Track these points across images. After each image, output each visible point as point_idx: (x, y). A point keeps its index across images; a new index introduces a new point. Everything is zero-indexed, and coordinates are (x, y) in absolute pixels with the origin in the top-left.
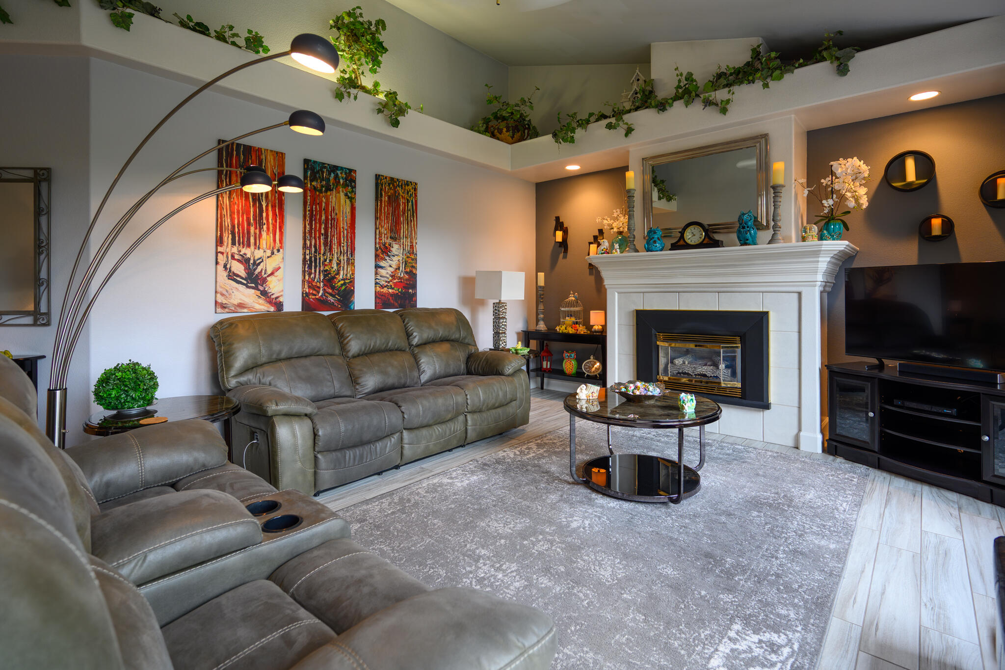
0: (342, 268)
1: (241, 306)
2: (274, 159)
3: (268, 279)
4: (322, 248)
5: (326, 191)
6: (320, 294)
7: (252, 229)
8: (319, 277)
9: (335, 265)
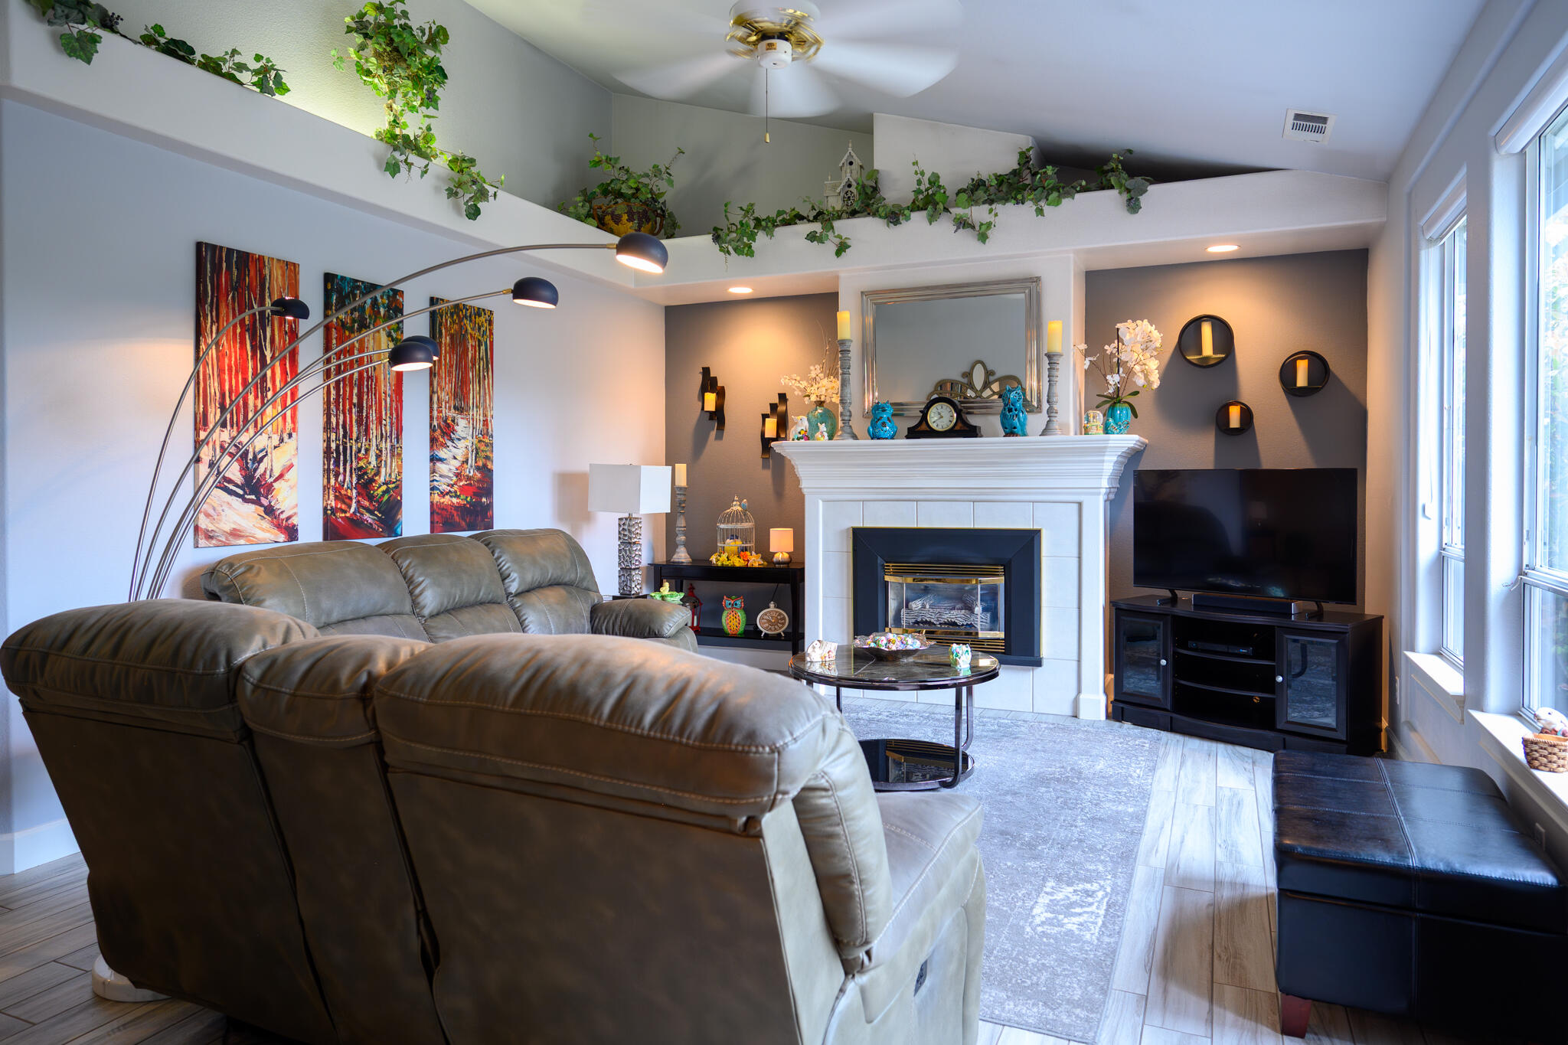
0: (383, 462)
1: (235, 533)
2: (283, 276)
3: (275, 485)
4: (355, 429)
5: (359, 330)
6: (352, 510)
7: (251, 398)
8: (350, 480)
9: (374, 458)
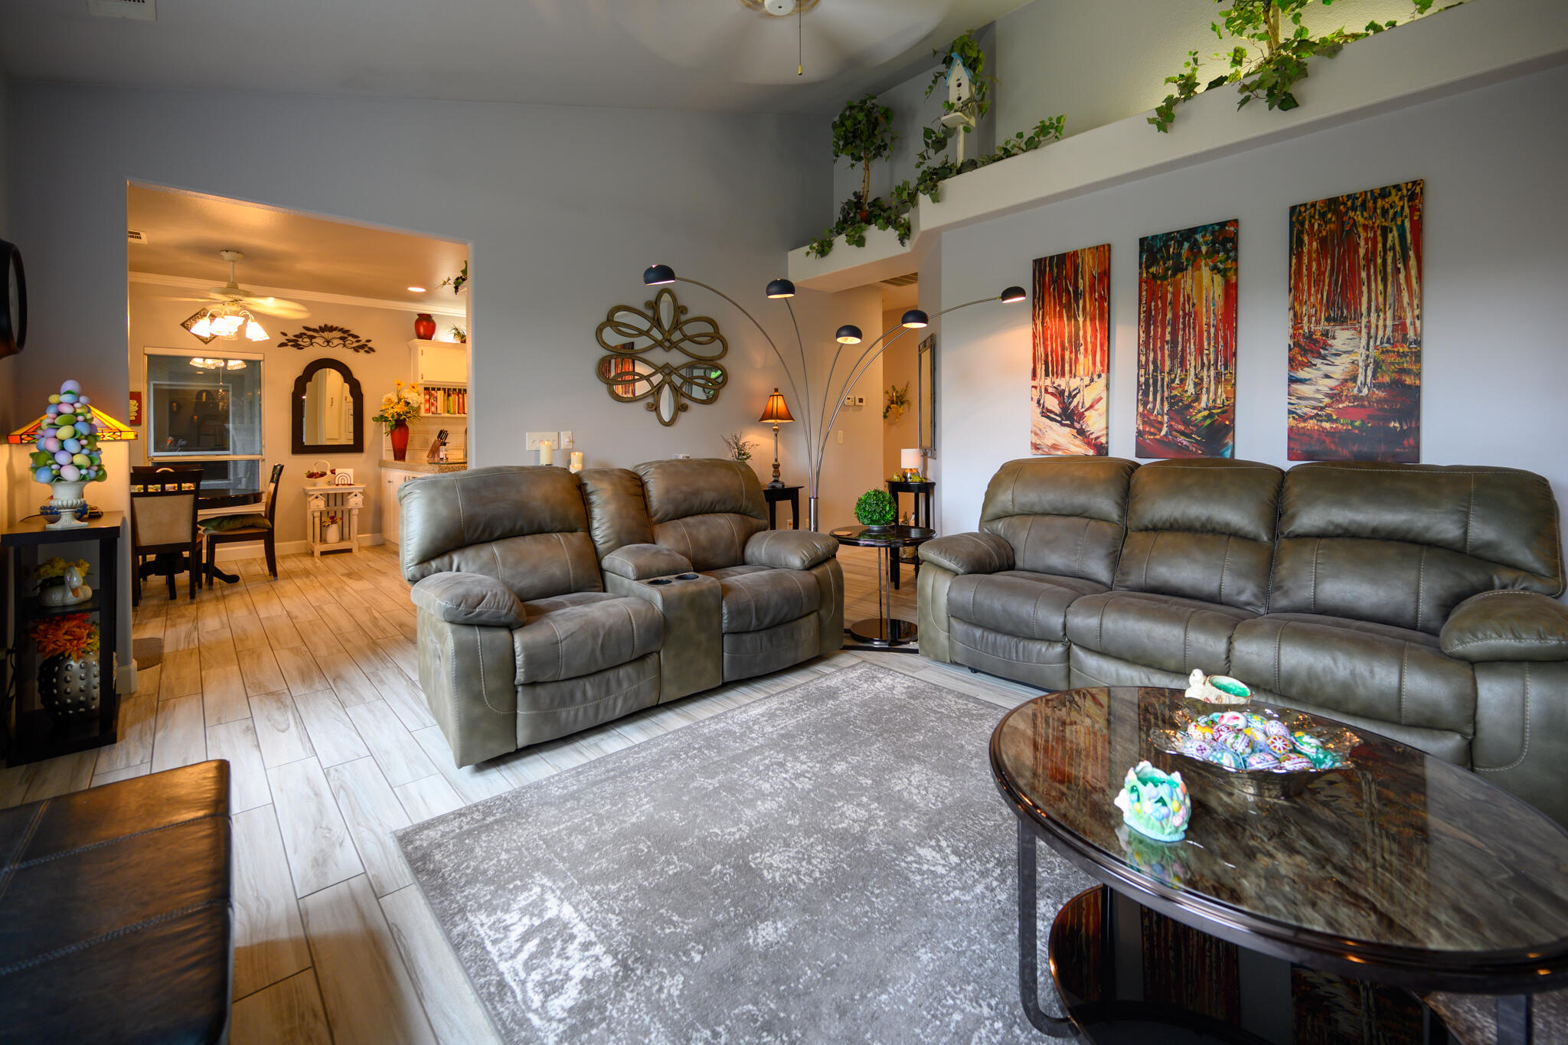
0: (1204, 390)
1: (1055, 447)
2: (1093, 259)
3: (1086, 413)
4: (1168, 363)
5: (1174, 274)
6: (1163, 433)
7: (1067, 353)
8: (1160, 408)
9: (1192, 386)
